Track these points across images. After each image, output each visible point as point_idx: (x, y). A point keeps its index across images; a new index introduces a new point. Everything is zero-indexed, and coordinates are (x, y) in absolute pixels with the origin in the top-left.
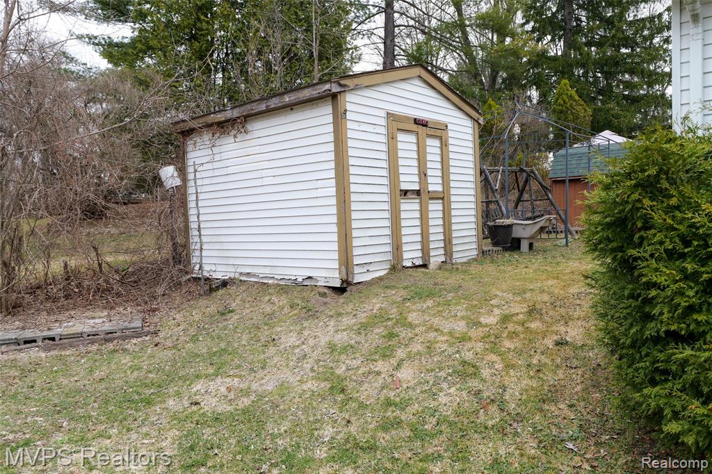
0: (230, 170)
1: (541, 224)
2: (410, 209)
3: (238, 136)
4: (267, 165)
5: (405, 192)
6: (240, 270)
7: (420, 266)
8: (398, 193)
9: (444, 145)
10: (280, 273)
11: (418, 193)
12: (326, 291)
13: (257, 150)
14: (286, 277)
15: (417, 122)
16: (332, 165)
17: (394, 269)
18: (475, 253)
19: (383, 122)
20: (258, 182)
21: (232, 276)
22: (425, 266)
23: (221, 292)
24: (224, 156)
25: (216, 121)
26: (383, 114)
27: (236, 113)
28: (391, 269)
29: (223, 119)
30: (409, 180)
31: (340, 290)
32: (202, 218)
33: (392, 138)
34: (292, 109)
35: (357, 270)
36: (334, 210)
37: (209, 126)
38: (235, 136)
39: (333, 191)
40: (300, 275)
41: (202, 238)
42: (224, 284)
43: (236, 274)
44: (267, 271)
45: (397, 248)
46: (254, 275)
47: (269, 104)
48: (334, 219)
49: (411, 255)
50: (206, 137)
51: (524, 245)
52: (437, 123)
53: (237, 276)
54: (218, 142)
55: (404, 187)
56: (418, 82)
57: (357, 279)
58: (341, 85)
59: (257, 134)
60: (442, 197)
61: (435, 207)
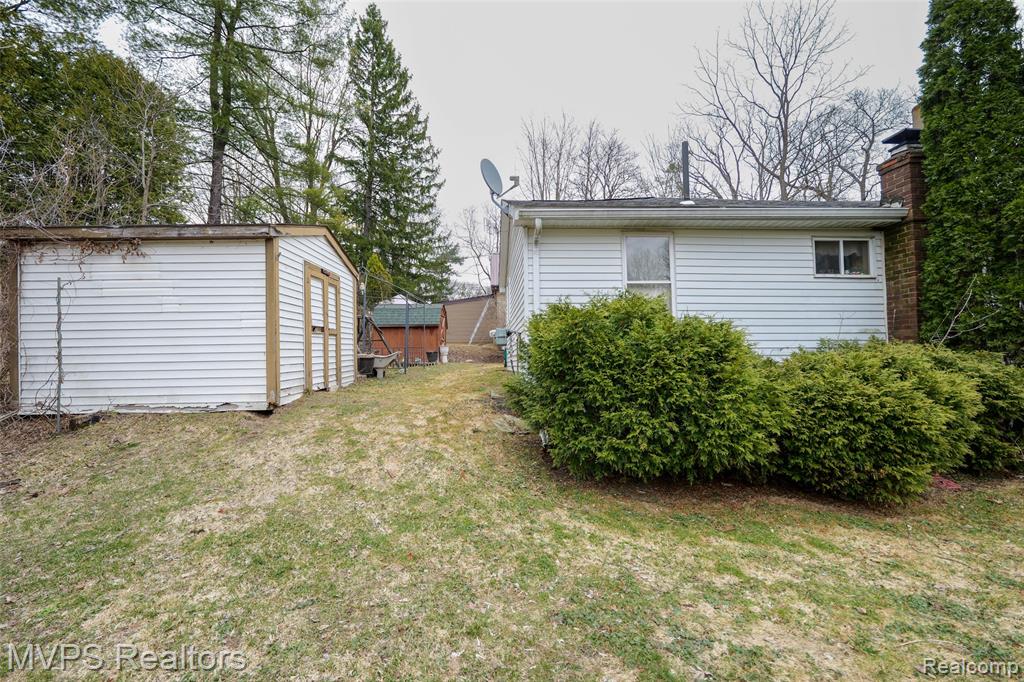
0: (105, 292)
1: (394, 358)
2: (317, 340)
3: (128, 257)
4: (171, 292)
5: (314, 328)
6: (116, 402)
7: (322, 390)
8: (311, 328)
9: (337, 293)
10: (181, 402)
11: (322, 329)
12: (249, 414)
13: (156, 275)
14: (192, 406)
15: (322, 271)
16: (264, 300)
17: (307, 392)
18: (353, 379)
19: (301, 268)
20: (158, 309)
21: (104, 409)
22: (325, 390)
23: (93, 428)
24: (95, 276)
25: (91, 236)
26: (301, 261)
27: (127, 233)
28: (305, 393)
29: (106, 236)
30: (317, 320)
31: (266, 413)
32: (63, 344)
33: (307, 283)
34: (211, 242)
35: (282, 394)
36: (263, 340)
37: (75, 240)
38: (124, 258)
39: (263, 323)
40: (213, 402)
41: (63, 366)
42: (95, 419)
43: (111, 407)
44: (164, 401)
45: (308, 374)
46: (141, 407)
47: (182, 232)
48: (264, 349)
49: (317, 381)
51: (380, 373)
52: (334, 274)
53: (111, 408)
54: (87, 260)
55: (315, 324)
56: (323, 240)
57: (283, 402)
58: (276, 231)
59: (154, 259)
60: (336, 335)
61: (332, 341)
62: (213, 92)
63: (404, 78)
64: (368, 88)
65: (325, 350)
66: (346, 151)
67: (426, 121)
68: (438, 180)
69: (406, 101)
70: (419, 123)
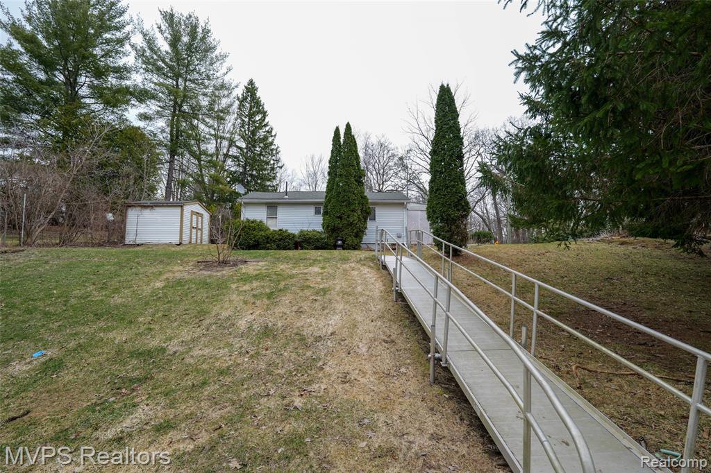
0: (146, 217)
2: (194, 231)
4: (160, 217)
5: (193, 227)
7: (195, 243)
9: (202, 219)
10: (160, 242)
11: (196, 228)
12: (174, 245)
13: (156, 214)
14: (163, 243)
15: (197, 213)
16: (180, 220)
17: (190, 242)
18: (207, 243)
19: (191, 212)
20: (157, 221)
23: (142, 246)
25: (144, 205)
29: (147, 205)
30: (194, 225)
31: (178, 245)
33: (192, 216)
34: (169, 206)
35: (183, 241)
37: (140, 206)
38: (150, 210)
40: (167, 242)
42: (142, 244)
44: (157, 241)
45: (191, 239)
46: (152, 243)
47: (163, 204)
49: (194, 241)
50: (137, 209)
52: (201, 214)
53: (145, 243)
54: (142, 210)
56: (198, 204)
57: (183, 243)
58: (183, 204)
59: (156, 210)
60: (201, 230)
61: (199, 232)
62: (171, 134)
63: (265, 114)
64: (246, 120)
65: (197, 235)
66: (233, 151)
67: (275, 136)
68: (280, 164)
69: (266, 125)
70: (272, 136)
